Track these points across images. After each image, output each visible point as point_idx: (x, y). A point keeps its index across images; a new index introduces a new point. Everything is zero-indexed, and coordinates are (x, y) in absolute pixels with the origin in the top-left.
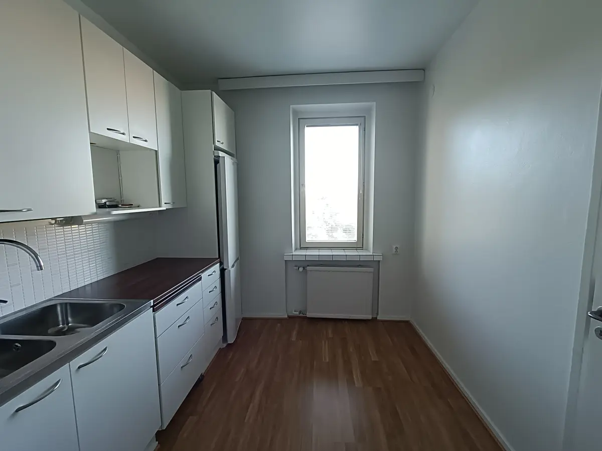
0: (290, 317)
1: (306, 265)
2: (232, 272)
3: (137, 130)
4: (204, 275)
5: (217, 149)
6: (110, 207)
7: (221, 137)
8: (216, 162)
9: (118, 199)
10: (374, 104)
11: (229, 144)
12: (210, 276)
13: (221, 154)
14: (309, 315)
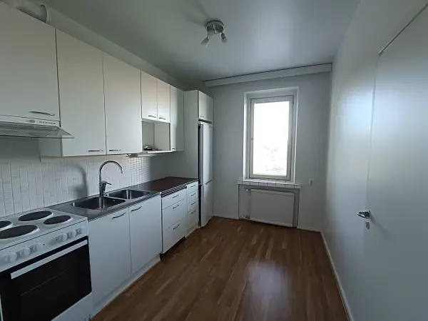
0: (241, 220)
1: (250, 188)
2: (205, 188)
3: (160, 114)
4: (189, 186)
5: (200, 120)
6: (149, 150)
7: (203, 114)
8: (199, 127)
9: (153, 147)
10: (297, 87)
11: (208, 118)
12: (192, 187)
13: (202, 123)
14: (251, 219)
